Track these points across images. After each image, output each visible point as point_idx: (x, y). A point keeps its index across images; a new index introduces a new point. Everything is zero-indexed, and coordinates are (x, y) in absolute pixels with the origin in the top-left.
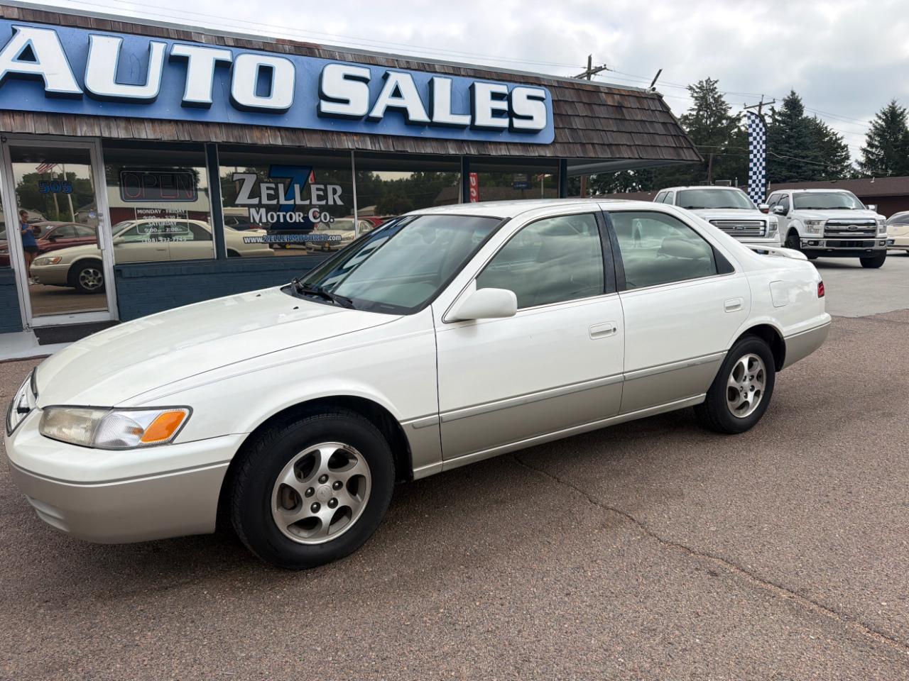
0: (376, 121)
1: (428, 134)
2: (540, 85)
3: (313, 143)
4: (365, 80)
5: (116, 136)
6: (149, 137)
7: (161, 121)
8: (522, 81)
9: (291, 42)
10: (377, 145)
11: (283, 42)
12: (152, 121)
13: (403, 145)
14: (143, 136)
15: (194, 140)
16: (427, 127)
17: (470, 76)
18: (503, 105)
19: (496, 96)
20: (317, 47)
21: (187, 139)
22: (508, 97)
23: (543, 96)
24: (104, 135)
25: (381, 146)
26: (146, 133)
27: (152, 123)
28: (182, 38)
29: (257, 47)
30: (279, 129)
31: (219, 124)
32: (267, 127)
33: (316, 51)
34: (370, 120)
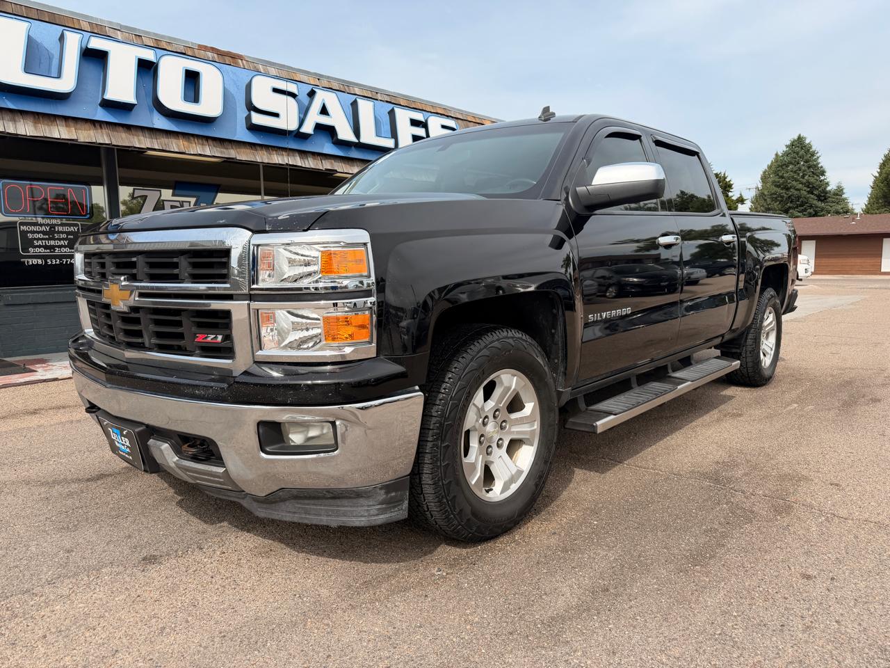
0: (305, 137)
1: (354, 154)
2: (448, 116)
3: (243, 155)
4: (293, 95)
5: (24, 133)
6: (63, 137)
7: (76, 120)
8: (432, 111)
9: (213, 50)
10: (306, 162)
11: (205, 48)
12: (66, 119)
13: (331, 163)
14: (56, 135)
15: (114, 143)
16: (353, 148)
17: (387, 102)
18: (420, 132)
19: (415, 123)
20: (241, 57)
21: (107, 142)
22: (424, 125)
23: (454, 126)
24: (7, 131)
25: (310, 163)
26: (59, 132)
27: (66, 121)
28: (96, 31)
29: (179, 51)
30: (207, 138)
31: (142, 129)
32: (193, 135)
33: (240, 61)
34: (299, 136)
